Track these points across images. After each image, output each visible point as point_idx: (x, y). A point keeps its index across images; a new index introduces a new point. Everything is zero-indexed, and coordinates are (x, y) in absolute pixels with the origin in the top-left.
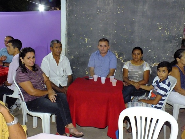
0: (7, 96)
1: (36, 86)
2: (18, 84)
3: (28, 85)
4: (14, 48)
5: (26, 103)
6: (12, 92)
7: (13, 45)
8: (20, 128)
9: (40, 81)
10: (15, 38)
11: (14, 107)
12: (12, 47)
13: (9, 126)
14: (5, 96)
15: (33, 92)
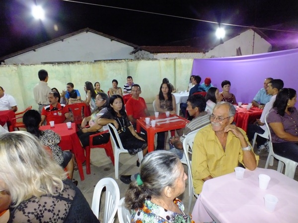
0: (258, 135)
1: (287, 130)
2: (268, 123)
3: (278, 127)
4: (273, 88)
5: (273, 144)
6: (263, 132)
7: (272, 86)
8: (251, 155)
9: (293, 126)
10: (274, 79)
11: (262, 147)
12: (271, 88)
13: (243, 151)
14: (256, 134)
15: (282, 134)
